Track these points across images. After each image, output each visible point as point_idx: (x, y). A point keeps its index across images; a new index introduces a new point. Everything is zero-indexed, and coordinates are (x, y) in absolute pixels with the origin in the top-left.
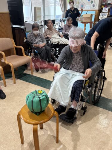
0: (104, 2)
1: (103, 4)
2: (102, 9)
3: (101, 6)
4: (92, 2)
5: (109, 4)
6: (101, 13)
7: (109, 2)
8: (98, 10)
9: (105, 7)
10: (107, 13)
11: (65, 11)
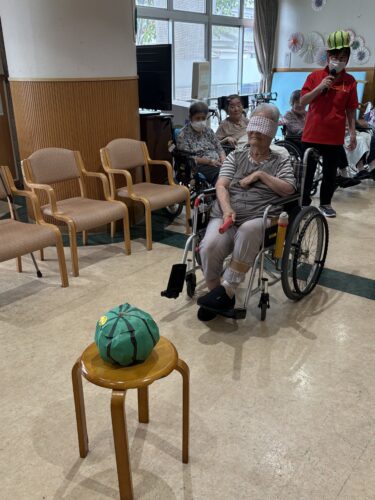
4: (356, 45)
11: (269, 73)
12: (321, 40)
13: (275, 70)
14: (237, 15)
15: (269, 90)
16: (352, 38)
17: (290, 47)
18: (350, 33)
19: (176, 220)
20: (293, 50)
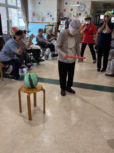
0: (61, 16)
1: (60, 18)
2: (60, 22)
3: (59, 20)
4: (51, 16)
5: (66, 18)
6: (60, 25)
7: (65, 16)
8: (57, 23)
9: (62, 20)
10: (65, 26)
11: (27, 23)
12: (41, 14)
13: (29, 23)
14: (16, 5)
15: (28, 28)
16: (50, 14)
17: (32, 16)
18: (49, 12)
19: (8, 70)
20: (33, 17)
